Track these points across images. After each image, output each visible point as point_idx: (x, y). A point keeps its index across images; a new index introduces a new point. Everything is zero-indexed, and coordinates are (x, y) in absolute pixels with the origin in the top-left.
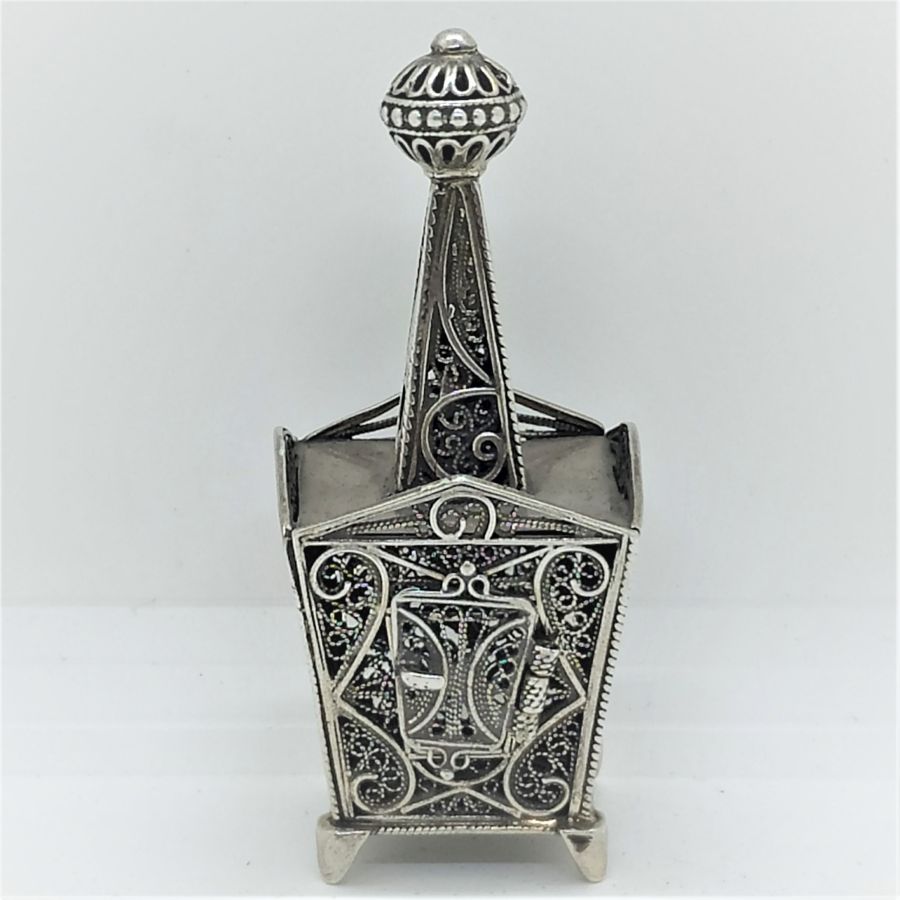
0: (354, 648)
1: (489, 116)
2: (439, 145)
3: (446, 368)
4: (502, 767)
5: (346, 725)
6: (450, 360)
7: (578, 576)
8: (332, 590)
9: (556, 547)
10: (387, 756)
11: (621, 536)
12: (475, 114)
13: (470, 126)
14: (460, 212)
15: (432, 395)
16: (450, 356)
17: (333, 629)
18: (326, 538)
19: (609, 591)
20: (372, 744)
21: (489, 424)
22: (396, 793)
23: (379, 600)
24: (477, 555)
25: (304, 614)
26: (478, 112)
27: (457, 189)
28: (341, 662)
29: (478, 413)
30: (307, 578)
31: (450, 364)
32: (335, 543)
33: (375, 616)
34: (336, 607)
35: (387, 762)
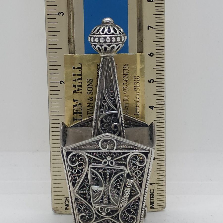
0: (79, 179)
1: (116, 39)
2: (103, 47)
3: (105, 106)
4: (119, 212)
5: (77, 200)
6: (106, 104)
7: (138, 161)
8: (73, 163)
9: (132, 153)
10: (88, 209)
11: (150, 150)
12: (112, 39)
13: (111, 42)
14: (109, 65)
15: (101, 113)
16: (106, 103)
17: (74, 174)
18: (72, 149)
19: (147, 165)
20: (84, 205)
21: (116, 121)
22: (90, 219)
23: (86, 166)
24: (112, 155)
25: (66, 170)
26: (113, 38)
27: (108, 59)
28: (76, 183)
29: (113, 118)
30: (67, 160)
31: (106, 105)
32: (74, 151)
33: (85, 171)
34: (75, 168)
35: (88, 210)
